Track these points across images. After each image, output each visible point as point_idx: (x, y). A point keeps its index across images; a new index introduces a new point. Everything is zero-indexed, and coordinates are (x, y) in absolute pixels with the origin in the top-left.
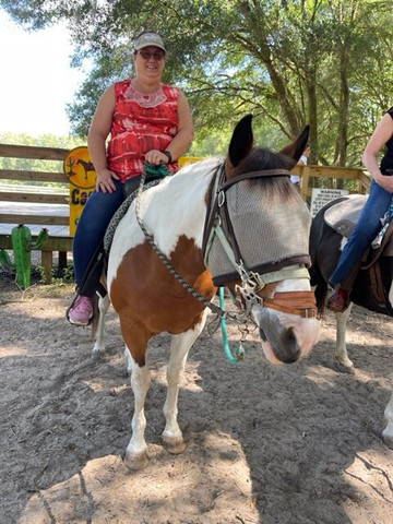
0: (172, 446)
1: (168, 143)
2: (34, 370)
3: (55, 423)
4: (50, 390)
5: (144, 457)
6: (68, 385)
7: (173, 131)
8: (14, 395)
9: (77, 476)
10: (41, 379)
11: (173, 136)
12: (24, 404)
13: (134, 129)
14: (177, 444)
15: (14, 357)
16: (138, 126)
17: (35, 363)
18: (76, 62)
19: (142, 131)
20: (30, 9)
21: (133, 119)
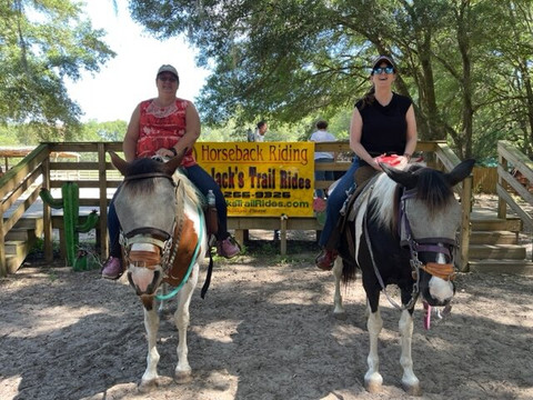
0: (179, 378)
1: (176, 142)
2: (108, 326)
3: (103, 360)
4: (113, 338)
5: (154, 384)
6: (128, 335)
7: (181, 132)
8: (84, 341)
9: (102, 394)
10: (110, 331)
11: (182, 136)
12: (88, 347)
13: (151, 134)
14: (184, 377)
15: (97, 315)
16: (153, 131)
17: (112, 320)
18: (202, 62)
19: (157, 135)
20: (161, 20)
21: (149, 127)
